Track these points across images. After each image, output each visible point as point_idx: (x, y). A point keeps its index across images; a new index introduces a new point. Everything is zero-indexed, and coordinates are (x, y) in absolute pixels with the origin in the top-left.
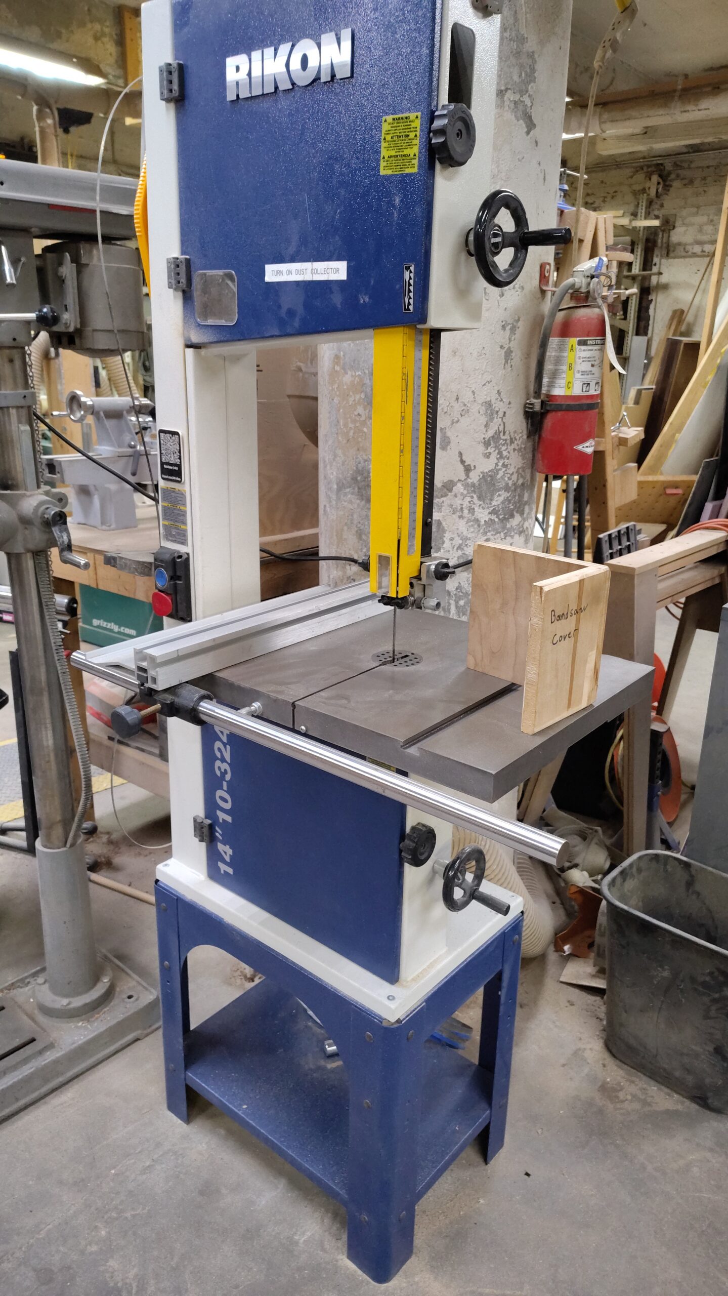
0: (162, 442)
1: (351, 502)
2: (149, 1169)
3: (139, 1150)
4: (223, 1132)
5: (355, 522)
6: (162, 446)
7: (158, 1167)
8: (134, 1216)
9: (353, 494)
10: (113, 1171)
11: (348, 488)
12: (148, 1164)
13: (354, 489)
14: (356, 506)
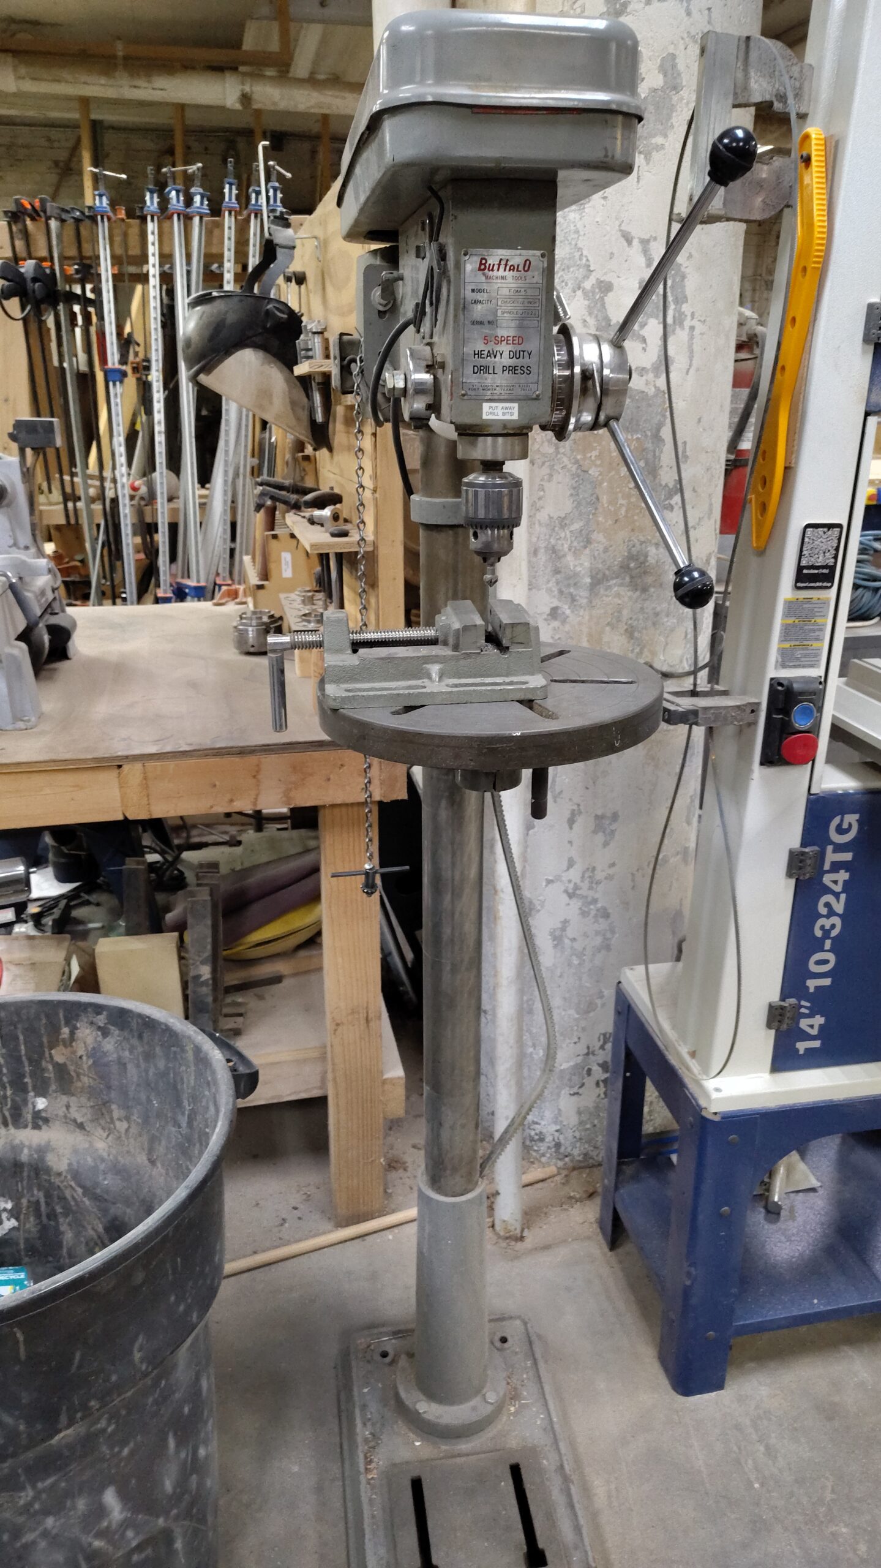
0: (806, 540)
1: (618, 595)
2: (770, 1451)
3: (735, 1448)
4: (753, 1365)
5: (624, 619)
6: (805, 546)
7: (773, 1441)
8: (833, 1492)
9: (621, 585)
10: (757, 1486)
11: (613, 579)
12: (762, 1448)
13: (624, 579)
14: (626, 599)
